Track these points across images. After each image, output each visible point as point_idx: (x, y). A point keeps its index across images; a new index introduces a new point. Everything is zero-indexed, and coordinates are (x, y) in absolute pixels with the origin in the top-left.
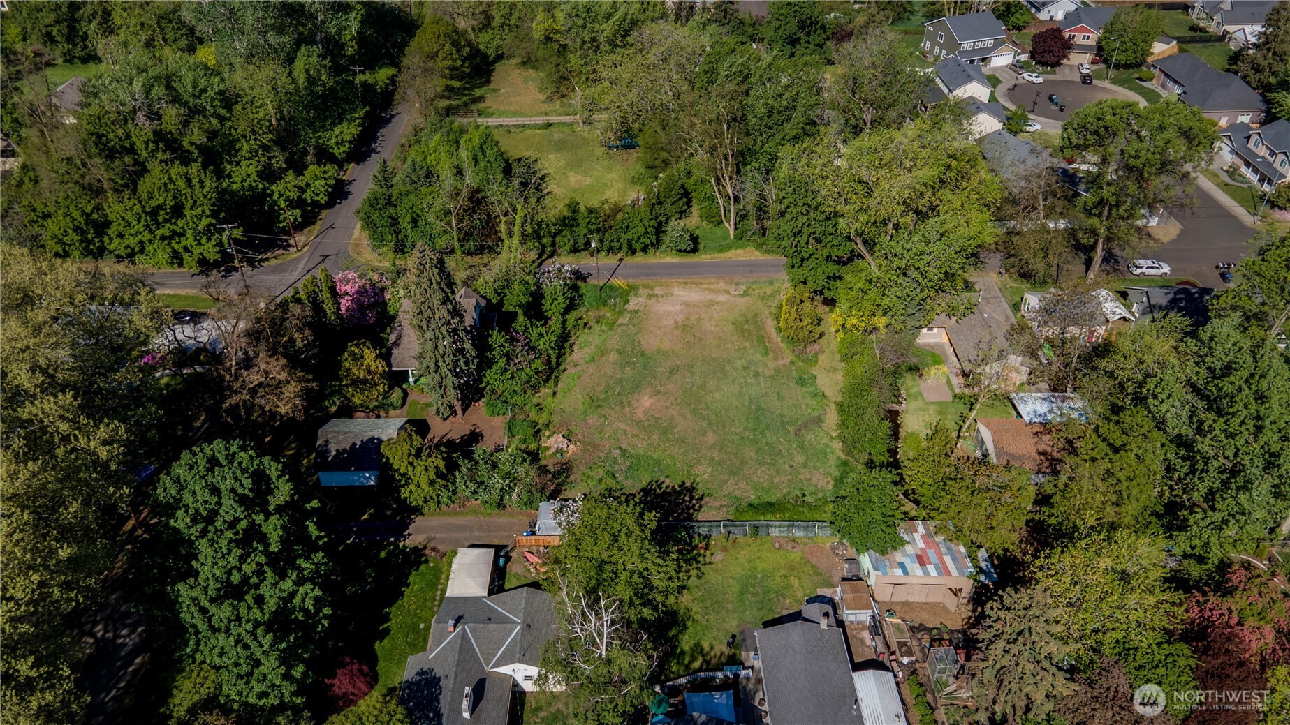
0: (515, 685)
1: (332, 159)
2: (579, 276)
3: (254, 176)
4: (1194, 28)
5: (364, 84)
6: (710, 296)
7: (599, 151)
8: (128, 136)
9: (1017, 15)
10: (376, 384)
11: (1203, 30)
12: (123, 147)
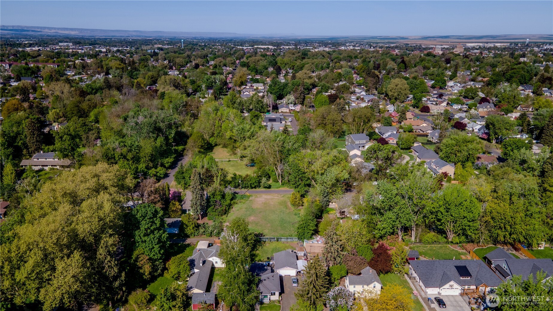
0: (213, 265)
1: (165, 167)
2: (235, 193)
3: (144, 167)
4: (428, 141)
5: (175, 149)
6: (273, 197)
7: (244, 167)
8: (114, 154)
9: (375, 136)
10: (178, 212)
11: (430, 141)
12: (112, 157)
